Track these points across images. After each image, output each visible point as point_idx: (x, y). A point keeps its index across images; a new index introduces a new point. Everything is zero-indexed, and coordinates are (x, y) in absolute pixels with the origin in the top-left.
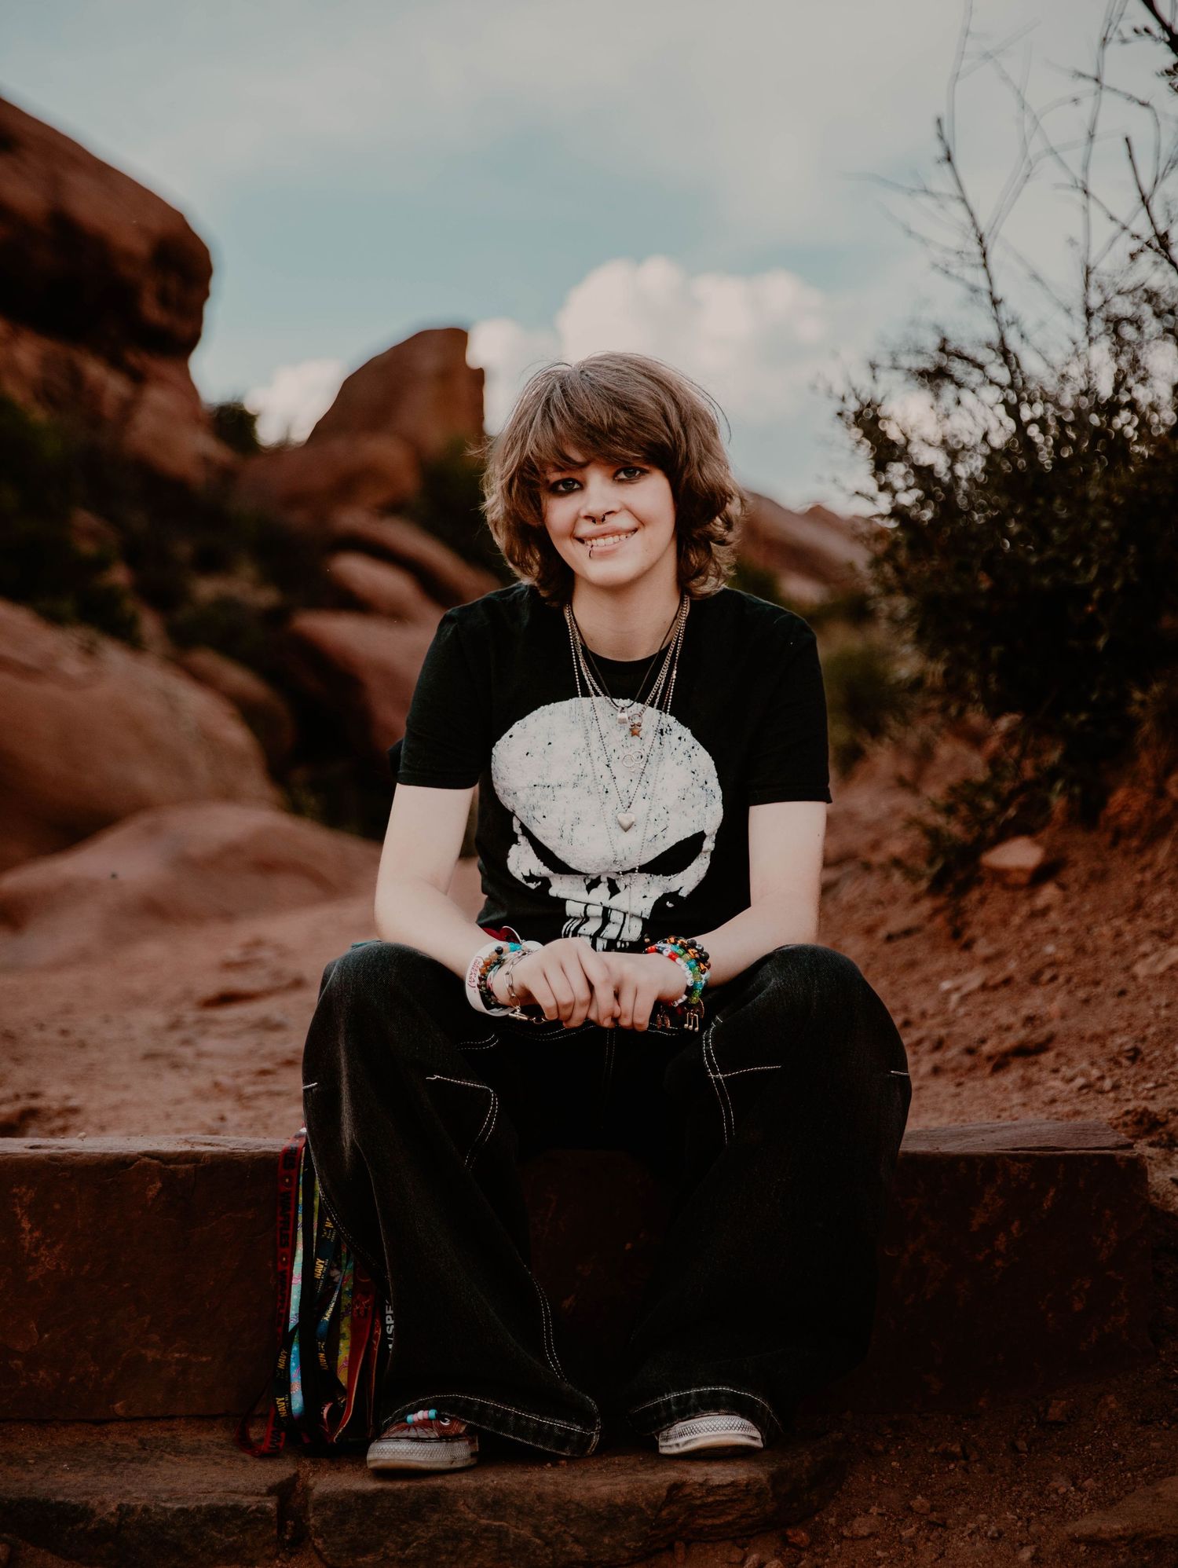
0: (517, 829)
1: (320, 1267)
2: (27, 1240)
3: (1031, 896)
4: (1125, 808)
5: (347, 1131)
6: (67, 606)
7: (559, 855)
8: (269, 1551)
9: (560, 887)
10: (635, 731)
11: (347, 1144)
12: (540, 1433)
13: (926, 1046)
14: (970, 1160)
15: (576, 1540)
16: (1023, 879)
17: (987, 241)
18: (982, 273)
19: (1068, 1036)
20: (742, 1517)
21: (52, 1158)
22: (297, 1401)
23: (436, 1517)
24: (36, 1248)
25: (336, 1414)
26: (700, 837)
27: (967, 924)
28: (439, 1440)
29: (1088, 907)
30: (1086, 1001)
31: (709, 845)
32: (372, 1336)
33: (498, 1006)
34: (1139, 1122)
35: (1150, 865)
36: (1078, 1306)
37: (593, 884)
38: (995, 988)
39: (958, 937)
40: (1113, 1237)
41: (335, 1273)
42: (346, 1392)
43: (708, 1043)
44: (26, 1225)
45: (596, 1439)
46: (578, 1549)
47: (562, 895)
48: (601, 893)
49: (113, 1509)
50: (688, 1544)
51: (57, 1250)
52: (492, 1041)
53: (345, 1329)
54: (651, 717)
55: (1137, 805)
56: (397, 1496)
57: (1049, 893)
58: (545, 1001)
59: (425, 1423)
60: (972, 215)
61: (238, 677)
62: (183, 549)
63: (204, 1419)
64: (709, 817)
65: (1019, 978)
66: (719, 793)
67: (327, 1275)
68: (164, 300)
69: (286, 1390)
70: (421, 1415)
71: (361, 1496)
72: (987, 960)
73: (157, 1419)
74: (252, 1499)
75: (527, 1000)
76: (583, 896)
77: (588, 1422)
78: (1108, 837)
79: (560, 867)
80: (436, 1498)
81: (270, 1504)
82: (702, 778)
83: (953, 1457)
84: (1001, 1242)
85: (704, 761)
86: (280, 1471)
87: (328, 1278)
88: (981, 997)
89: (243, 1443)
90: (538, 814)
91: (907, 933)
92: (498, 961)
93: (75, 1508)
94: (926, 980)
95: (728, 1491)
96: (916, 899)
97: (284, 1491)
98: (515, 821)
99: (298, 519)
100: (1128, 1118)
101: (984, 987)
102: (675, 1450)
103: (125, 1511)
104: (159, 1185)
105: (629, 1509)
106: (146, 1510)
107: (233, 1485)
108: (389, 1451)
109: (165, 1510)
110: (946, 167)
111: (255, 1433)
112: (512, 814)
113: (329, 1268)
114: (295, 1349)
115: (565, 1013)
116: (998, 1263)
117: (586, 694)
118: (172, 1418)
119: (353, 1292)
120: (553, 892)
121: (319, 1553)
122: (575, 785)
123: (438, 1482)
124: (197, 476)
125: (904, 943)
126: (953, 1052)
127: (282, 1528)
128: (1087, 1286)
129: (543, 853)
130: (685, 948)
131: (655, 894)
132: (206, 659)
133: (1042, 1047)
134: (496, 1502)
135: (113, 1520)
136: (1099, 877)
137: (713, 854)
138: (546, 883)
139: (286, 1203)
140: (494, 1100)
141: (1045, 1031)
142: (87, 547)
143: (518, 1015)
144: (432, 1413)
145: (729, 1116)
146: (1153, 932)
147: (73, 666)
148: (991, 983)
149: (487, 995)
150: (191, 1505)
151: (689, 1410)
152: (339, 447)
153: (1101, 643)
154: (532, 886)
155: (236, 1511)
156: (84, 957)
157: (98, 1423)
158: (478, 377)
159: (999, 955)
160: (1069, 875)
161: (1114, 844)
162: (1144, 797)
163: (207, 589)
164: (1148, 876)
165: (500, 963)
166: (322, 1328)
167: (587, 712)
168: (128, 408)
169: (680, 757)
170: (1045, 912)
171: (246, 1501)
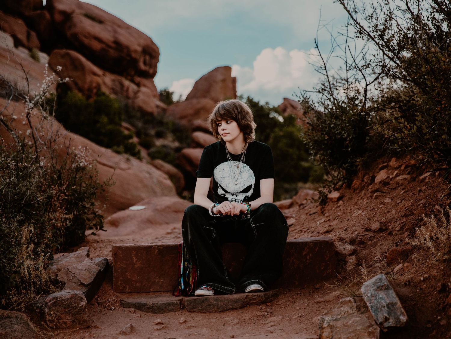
0: (219, 186)
1: (186, 264)
2: (134, 261)
3: (337, 204)
4: (356, 184)
5: (190, 237)
6: (121, 148)
7: (226, 190)
8: (178, 310)
9: (227, 196)
10: (238, 167)
11: (189, 239)
12: (225, 289)
13: (310, 232)
14: (302, 243)
15: (230, 305)
16: (336, 200)
17: (326, 64)
18: (325, 71)
19: (336, 228)
20: (259, 301)
21: (138, 246)
22: (183, 287)
23: (207, 302)
24: (136, 262)
25: (190, 289)
26: (251, 185)
27: (325, 210)
28: (207, 290)
29: (347, 205)
30: (341, 222)
31: (253, 187)
32: (196, 276)
33: (215, 215)
34: (340, 239)
35: (360, 196)
36: (322, 268)
37: (233, 195)
38: (327, 221)
39: (323, 213)
40: (328, 256)
41: (189, 265)
42: (191, 286)
43: (251, 220)
44: (134, 258)
45: (235, 291)
46: (231, 306)
47: (228, 197)
48: (234, 196)
49: (151, 303)
50: (250, 306)
51: (140, 262)
52: (214, 221)
53: (191, 275)
54: (241, 164)
55: (358, 183)
56: (200, 299)
57: (341, 202)
58: (223, 212)
59: (205, 288)
60: (322, 59)
61: (168, 167)
62: (152, 132)
63: (167, 292)
64: (253, 182)
65: (331, 219)
66: (254, 177)
67: (187, 265)
68: (145, 63)
69: (181, 285)
70: (204, 287)
71: (194, 299)
72: (327, 217)
73: (158, 292)
74: (175, 301)
75: (220, 212)
76: (231, 197)
77: (233, 287)
78: (353, 190)
79: (227, 192)
80: (206, 299)
81: (178, 302)
82: (251, 175)
83: (299, 294)
84: (308, 257)
85: (251, 172)
86: (181, 298)
87: (188, 266)
88: (323, 223)
89: (174, 295)
90: (222, 182)
91: (314, 213)
92: (214, 207)
93: (145, 304)
94: (315, 222)
95: (256, 296)
96: (317, 207)
97: (181, 301)
98: (218, 185)
99: (184, 122)
100: (338, 239)
101: (324, 221)
102: (248, 291)
103: (153, 304)
104: (157, 250)
105: (239, 300)
106: (157, 303)
107: (172, 300)
108: (198, 292)
109: (160, 303)
110: (317, 48)
111: (175, 294)
112: (218, 183)
113: (188, 264)
114: (182, 278)
115: (227, 213)
116: (308, 261)
117: (229, 161)
118: (161, 291)
119: (192, 268)
120: (226, 197)
121: (187, 309)
122: (229, 177)
123: (207, 296)
124: (155, 111)
125: (313, 215)
126: (315, 233)
127: (180, 306)
128: (324, 265)
129: (224, 190)
130: (247, 203)
131: (244, 196)
132: (159, 162)
133: (331, 231)
134: (217, 299)
135: (151, 305)
136: (350, 199)
137: (254, 189)
138: (225, 195)
139: (180, 253)
140: (215, 231)
141: (332, 228)
142: (126, 132)
143: (218, 215)
144: (206, 286)
145: (256, 233)
146: (357, 208)
147: (124, 165)
148: (326, 220)
149: (213, 212)
150: (165, 302)
151: (250, 284)
152: (194, 101)
153: (349, 149)
154: (222, 196)
155: (172, 303)
156: (133, 232)
157: (148, 292)
158: (234, 80)
159: (329, 216)
160: (345, 199)
161: (354, 192)
162: (360, 182)
163: (159, 142)
164: (360, 198)
165: (215, 207)
166: (187, 274)
167: (230, 164)
168: (136, 93)
169: (247, 171)
170: (339, 207)
171: (174, 302)
